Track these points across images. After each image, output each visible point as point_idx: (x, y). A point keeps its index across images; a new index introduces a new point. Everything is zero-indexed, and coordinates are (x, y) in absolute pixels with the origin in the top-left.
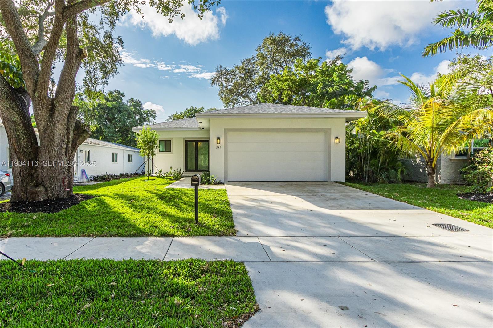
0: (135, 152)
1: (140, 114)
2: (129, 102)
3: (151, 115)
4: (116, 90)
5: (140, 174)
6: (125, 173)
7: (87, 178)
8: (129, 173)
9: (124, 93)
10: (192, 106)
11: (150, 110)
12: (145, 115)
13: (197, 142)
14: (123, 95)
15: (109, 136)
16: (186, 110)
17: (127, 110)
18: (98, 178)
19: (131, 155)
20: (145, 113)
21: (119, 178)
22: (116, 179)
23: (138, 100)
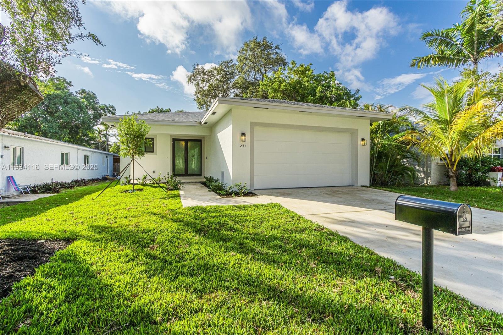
0: (93, 152)
1: (94, 109)
2: (79, 93)
3: (110, 111)
4: (60, 77)
5: (100, 180)
6: (79, 179)
7: (17, 189)
8: (85, 179)
9: (71, 82)
10: (157, 107)
11: (108, 105)
12: (102, 111)
13: (187, 141)
14: (70, 84)
15: (50, 132)
16: (151, 111)
17: (77, 102)
18: (39, 189)
19: (88, 156)
20: (102, 109)
21: (73, 187)
22: (68, 188)
23: (92, 93)
